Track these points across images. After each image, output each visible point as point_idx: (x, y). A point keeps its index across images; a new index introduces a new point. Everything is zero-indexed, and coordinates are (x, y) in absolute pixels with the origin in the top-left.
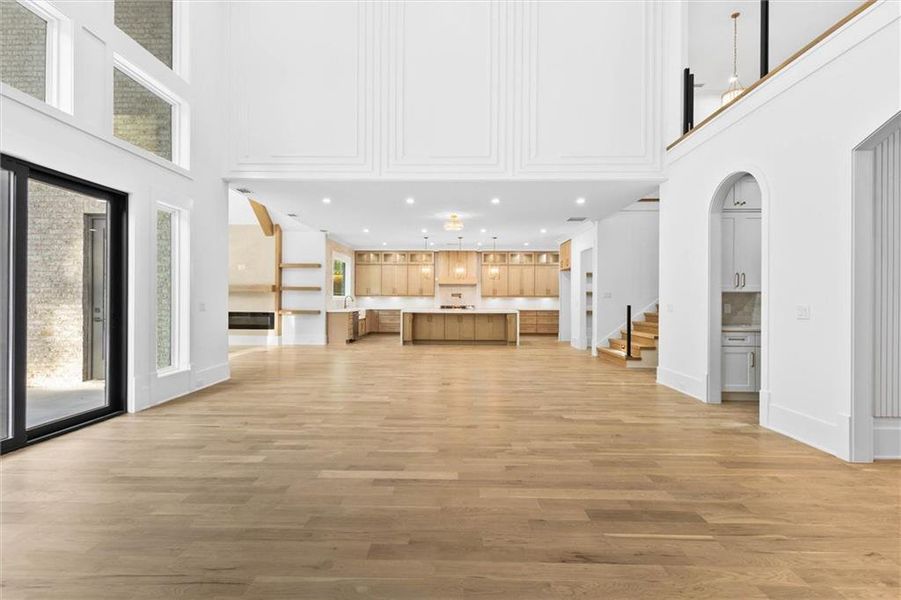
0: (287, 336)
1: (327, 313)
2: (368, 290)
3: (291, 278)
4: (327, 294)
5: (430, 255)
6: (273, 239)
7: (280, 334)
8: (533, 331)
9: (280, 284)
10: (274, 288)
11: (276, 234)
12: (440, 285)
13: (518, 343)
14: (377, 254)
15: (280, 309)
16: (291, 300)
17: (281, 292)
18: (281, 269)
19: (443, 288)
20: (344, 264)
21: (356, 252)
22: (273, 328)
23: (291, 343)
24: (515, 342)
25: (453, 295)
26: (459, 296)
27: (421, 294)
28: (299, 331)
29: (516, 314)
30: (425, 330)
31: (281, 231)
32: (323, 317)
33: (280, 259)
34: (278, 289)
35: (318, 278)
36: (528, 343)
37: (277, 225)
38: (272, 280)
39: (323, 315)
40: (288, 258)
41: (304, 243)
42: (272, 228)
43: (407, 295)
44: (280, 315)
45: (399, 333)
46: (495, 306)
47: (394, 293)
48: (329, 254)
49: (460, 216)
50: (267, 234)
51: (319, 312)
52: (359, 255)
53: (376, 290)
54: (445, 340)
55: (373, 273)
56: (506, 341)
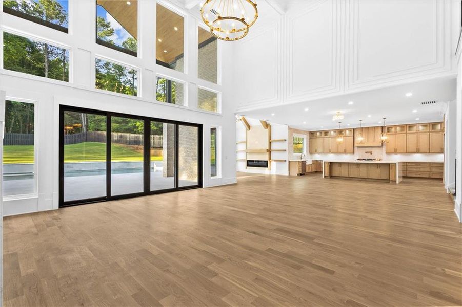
0: (273, 170)
1: (289, 161)
2: (316, 151)
3: (275, 146)
4: (289, 153)
5: (351, 131)
6: (267, 130)
7: (270, 170)
8: (427, 176)
9: (270, 149)
10: (267, 151)
11: (269, 128)
12: (358, 147)
13: (397, 182)
14: (321, 132)
15: (270, 159)
16: (275, 156)
17: (270, 152)
18: (270, 143)
19: (359, 149)
20: (303, 139)
21: (310, 132)
22: (267, 167)
23: (275, 174)
24: (396, 181)
25: (366, 153)
26: (371, 153)
27: (345, 152)
28: (278, 168)
29: (396, 164)
30: (337, 171)
31: (270, 127)
32: (287, 163)
33: (270, 139)
34: (269, 151)
35: (285, 146)
36: (407, 183)
37: (269, 124)
38: (267, 148)
39: (287, 162)
40: (273, 138)
41: (280, 131)
42: (267, 125)
43: (337, 153)
44: (271, 162)
45: (322, 172)
46: (386, 159)
47: (330, 152)
48: (290, 135)
49: (342, 112)
50: (265, 128)
51: (285, 161)
52: (312, 134)
53: (320, 150)
54: (349, 177)
55: (319, 142)
56: (389, 180)
